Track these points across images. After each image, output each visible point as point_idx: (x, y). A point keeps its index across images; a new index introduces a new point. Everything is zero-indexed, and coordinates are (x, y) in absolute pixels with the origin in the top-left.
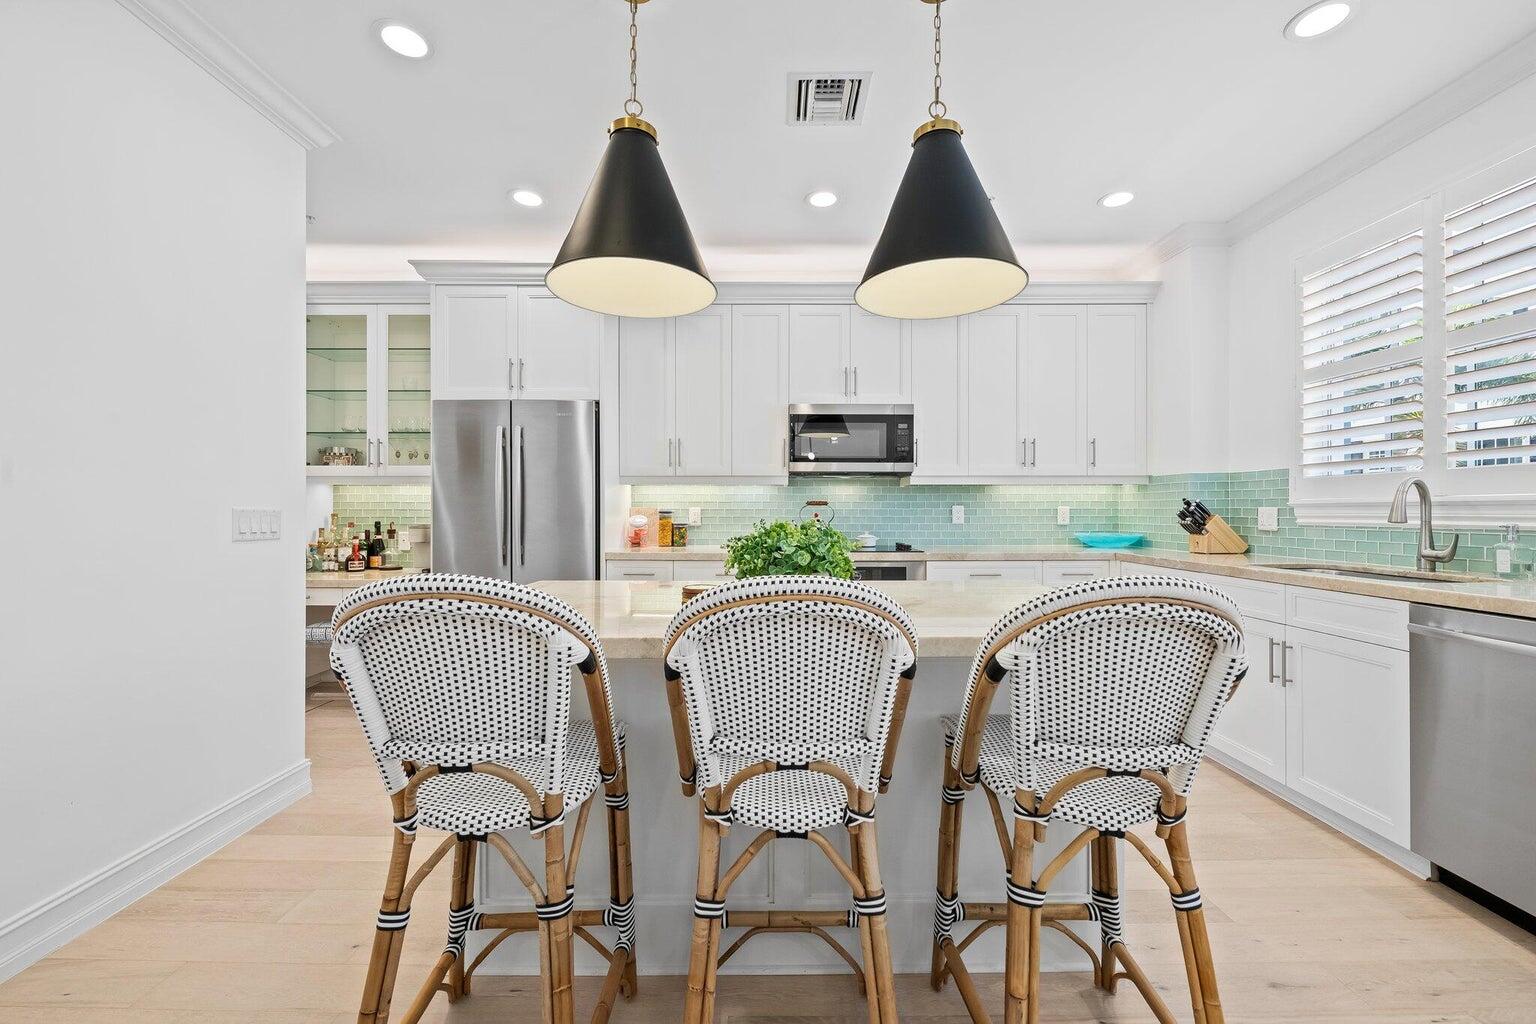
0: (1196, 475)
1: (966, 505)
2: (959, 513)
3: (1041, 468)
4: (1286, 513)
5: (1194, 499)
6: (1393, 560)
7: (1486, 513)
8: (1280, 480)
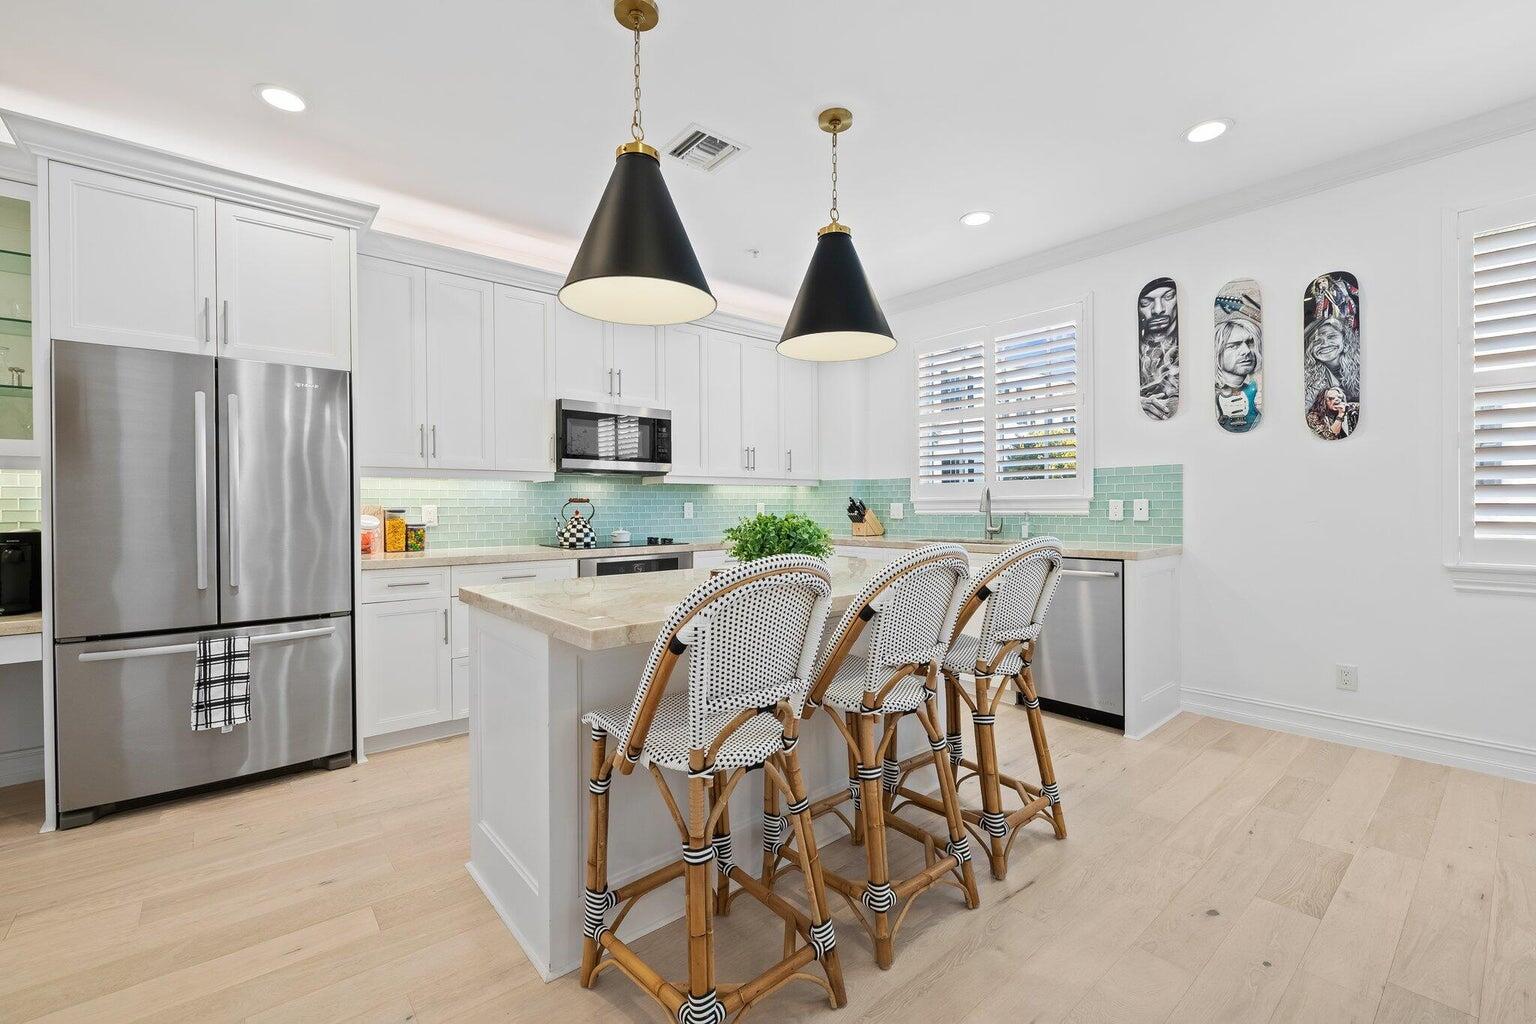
0: (855, 481)
1: (695, 503)
2: (689, 507)
3: (758, 473)
4: (909, 506)
5: (858, 499)
6: (970, 534)
7: (1014, 506)
8: (904, 486)
